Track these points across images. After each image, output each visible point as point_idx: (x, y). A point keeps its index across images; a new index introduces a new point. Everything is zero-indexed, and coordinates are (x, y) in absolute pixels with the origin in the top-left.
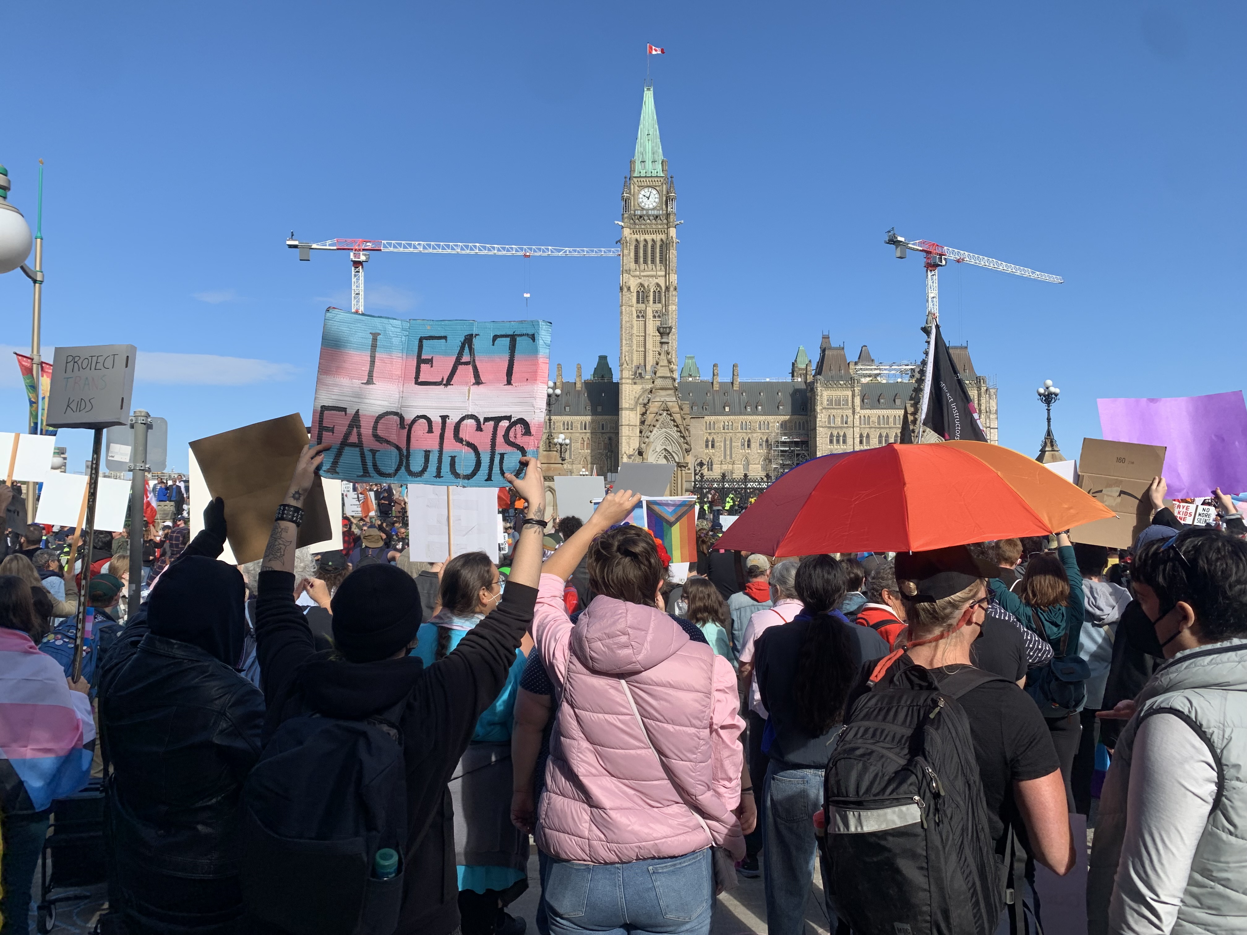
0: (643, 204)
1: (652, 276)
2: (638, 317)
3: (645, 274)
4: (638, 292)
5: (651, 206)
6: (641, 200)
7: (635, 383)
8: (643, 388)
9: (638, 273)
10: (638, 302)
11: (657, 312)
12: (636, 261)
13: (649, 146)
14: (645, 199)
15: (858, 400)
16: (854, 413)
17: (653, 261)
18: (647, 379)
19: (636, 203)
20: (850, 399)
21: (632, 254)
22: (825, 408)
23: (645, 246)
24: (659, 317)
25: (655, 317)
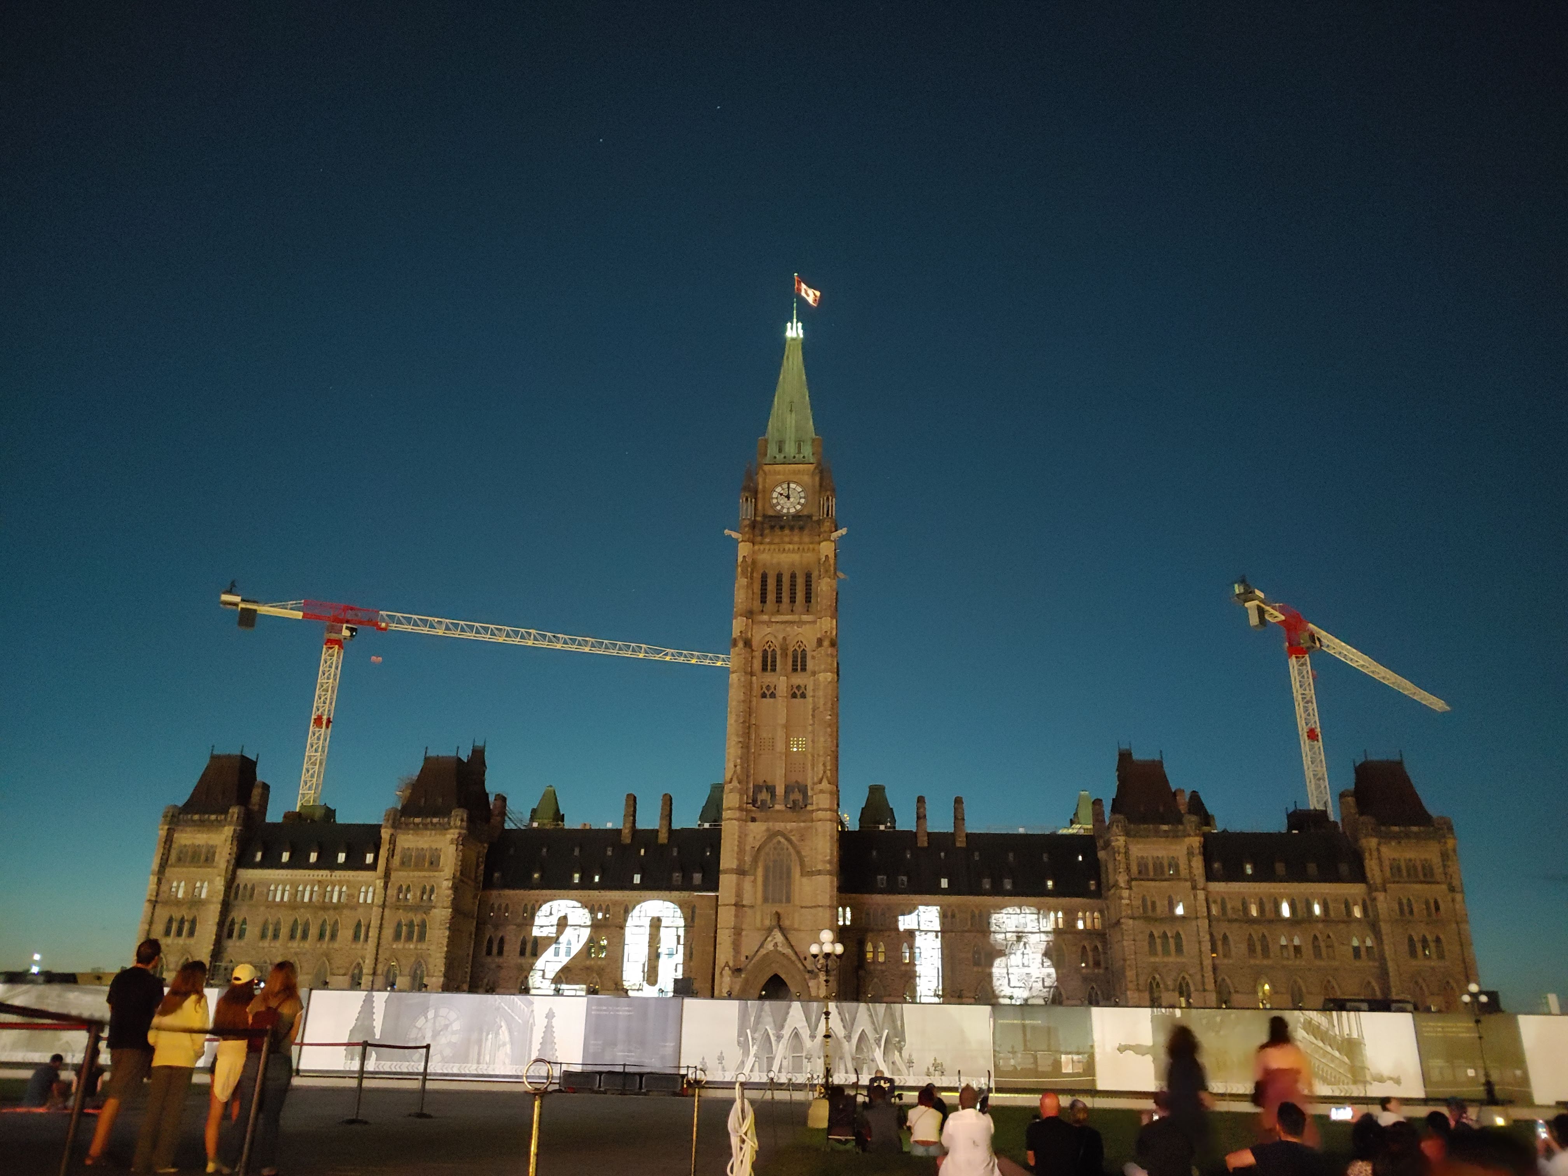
0: (779, 508)
1: (792, 623)
2: (763, 696)
3: (779, 618)
4: (765, 653)
5: (792, 510)
6: (775, 501)
7: (753, 820)
9: (765, 618)
10: (764, 669)
11: (798, 687)
12: (763, 601)
13: (791, 420)
14: (782, 501)
15: (1198, 864)
17: (793, 600)
18: (777, 811)
19: (767, 505)
21: (757, 587)
22: (1136, 879)
23: (779, 576)
24: (803, 696)
25: (794, 696)
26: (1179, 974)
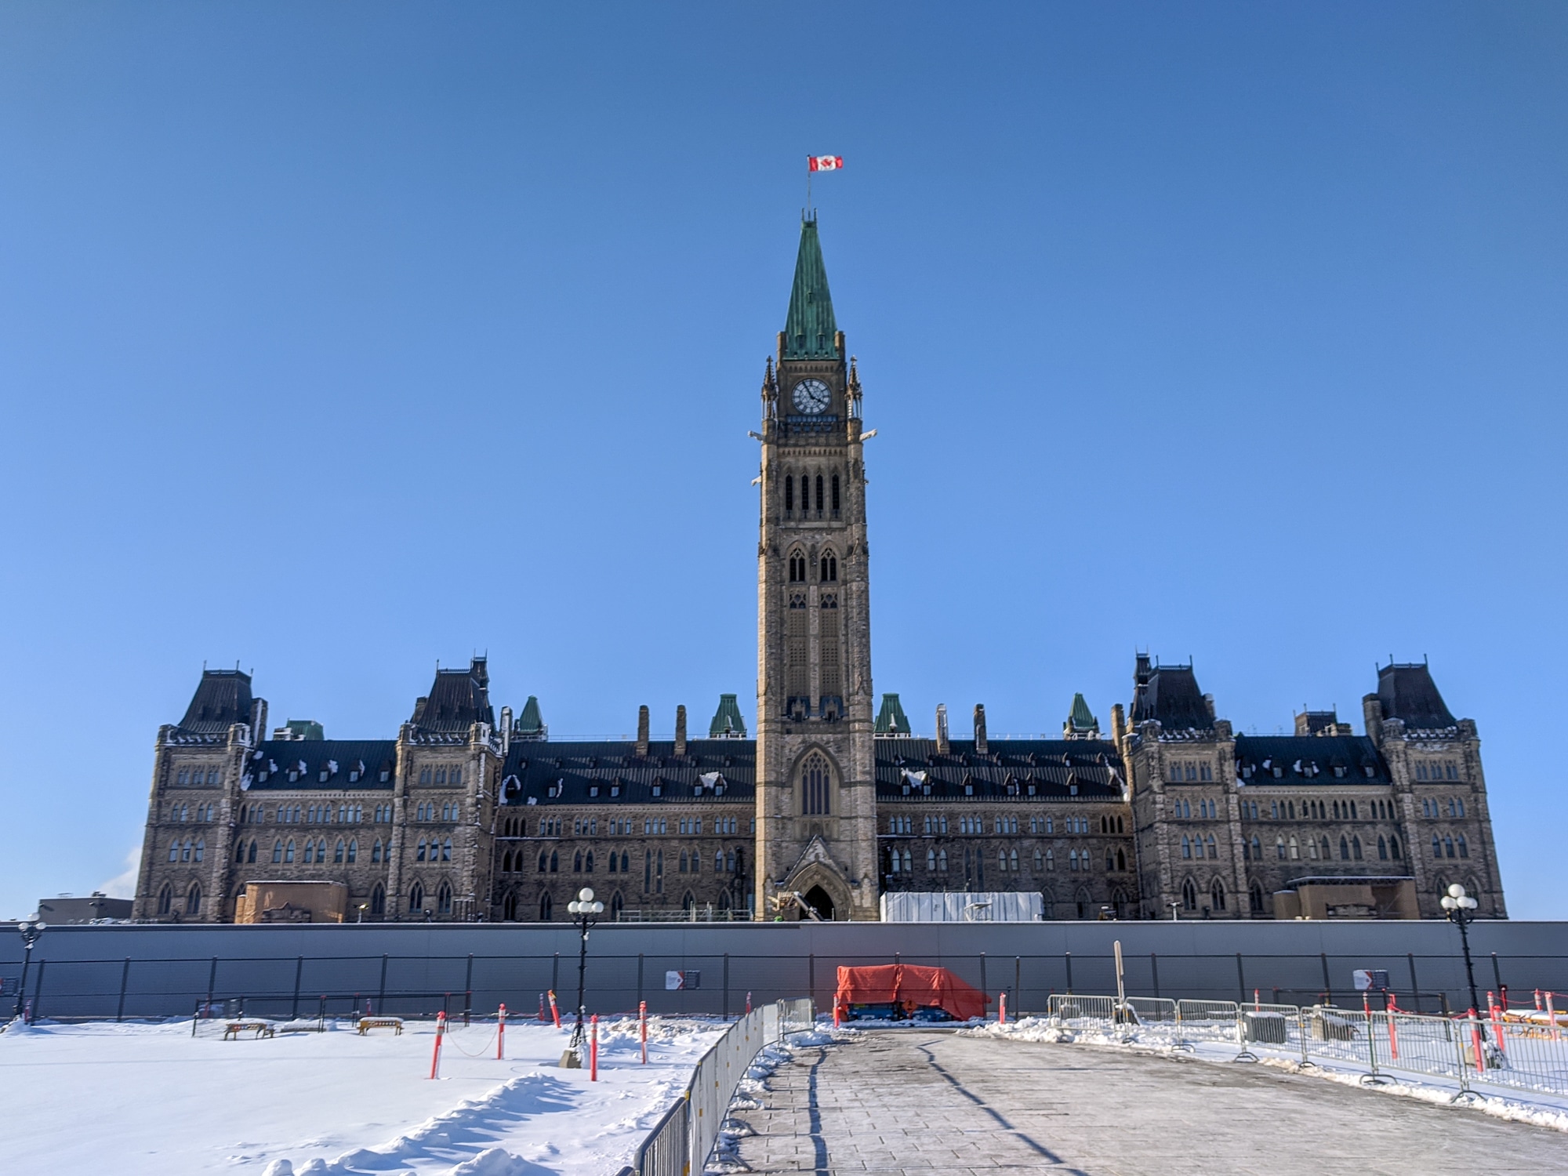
0: (801, 407)
1: (819, 530)
2: (793, 605)
3: (807, 525)
4: (793, 561)
5: (816, 410)
6: (797, 400)
7: (789, 732)
8: (803, 742)
9: (792, 524)
10: (793, 578)
11: (829, 596)
12: (789, 505)
13: (811, 313)
14: (804, 400)
15: (1230, 768)
16: (1227, 792)
17: (820, 506)
18: (813, 723)
19: (789, 404)
20: (1214, 766)
21: (782, 492)
22: (1169, 784)
23: (805, 480)
24: (834, 605)
25: (824, 605)
26: (1213, 876)
